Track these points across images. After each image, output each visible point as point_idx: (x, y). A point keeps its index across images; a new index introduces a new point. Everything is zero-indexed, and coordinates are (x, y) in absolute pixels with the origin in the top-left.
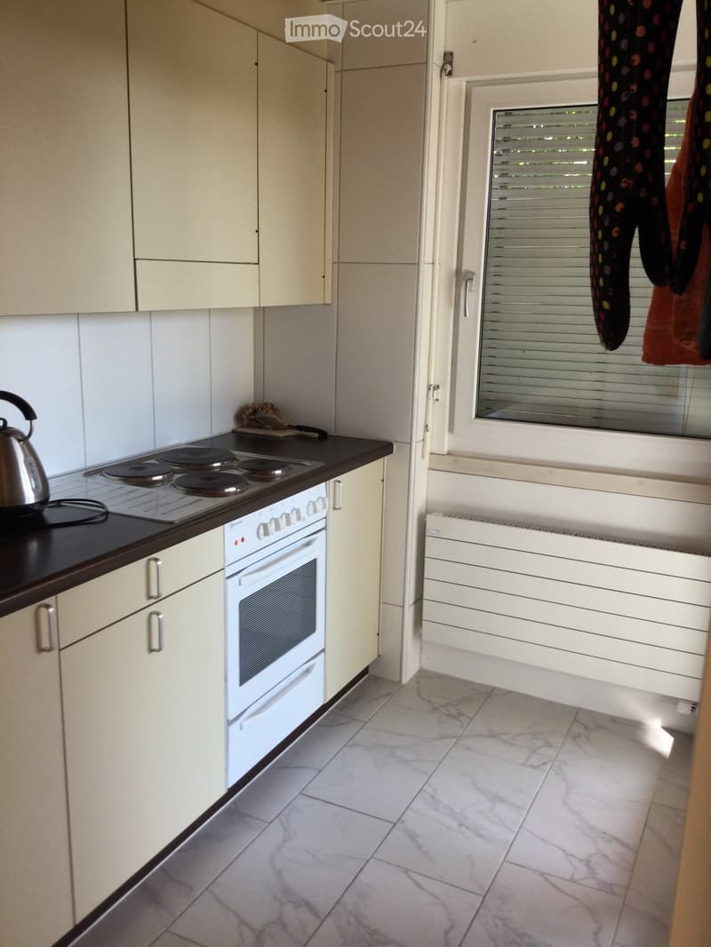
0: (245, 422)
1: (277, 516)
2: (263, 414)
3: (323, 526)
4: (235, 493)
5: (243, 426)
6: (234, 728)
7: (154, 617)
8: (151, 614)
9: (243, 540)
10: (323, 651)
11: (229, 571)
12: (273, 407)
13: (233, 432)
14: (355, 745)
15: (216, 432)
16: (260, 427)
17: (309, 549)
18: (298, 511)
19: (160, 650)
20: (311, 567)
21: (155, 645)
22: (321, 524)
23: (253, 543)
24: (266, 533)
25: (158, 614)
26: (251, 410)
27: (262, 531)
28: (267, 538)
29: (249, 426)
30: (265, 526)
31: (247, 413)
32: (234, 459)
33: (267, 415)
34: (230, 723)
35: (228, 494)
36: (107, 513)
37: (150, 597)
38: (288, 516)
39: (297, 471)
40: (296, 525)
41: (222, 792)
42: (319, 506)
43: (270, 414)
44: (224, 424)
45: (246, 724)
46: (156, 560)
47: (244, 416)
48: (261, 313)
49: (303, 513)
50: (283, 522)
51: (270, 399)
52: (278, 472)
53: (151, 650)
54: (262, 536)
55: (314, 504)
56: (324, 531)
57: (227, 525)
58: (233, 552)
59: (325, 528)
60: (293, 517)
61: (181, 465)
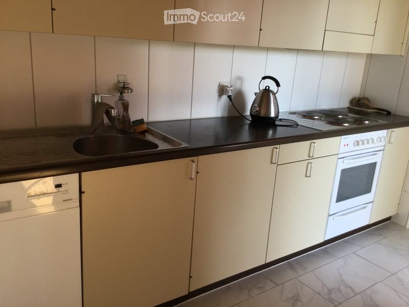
0: (354, 104)
1: (364, 139)
2: (362, 101)
3: (382, 149)
4: (347, 126)
5: (353, 106)
6: (331, 218)
7: (310, 164)
8: (309, 163)
9: (348, 145)
10: (372, 202)
11: (340, 156)
12: (367, 99)
13: (348, 108)
14: (380, 243)
15: (340, 107)
16: (360, 107)
17: (375, 156)
18: (373, 139)
19: (310, 176)
20: (374, 165)
21: (308, 175)
22: (382, 148)
23: (351, 147)
24: (358, 144)
25: (311, 163)
26: (357, 99)
27: (356, 143)
28: (357, 147)
29: (355, 106)
30: (358, 142)
31: (356, 100)
32: (348, 116)
33: (365, 102)
34: (330, 215)
35: (345, 126)
36: (298, 125)
37: (309, 157)
38: (368, 140)
39: (375, 123)
40: (371, 145)
41: (322, 241)
42: (383, 140)
43: (366, 102)
44: (345, 104)
45: (336, 218)
46: (314, 143)
47: (354, 102)
48: (370, 56)
49: (375, 141)
50: (366, 142)
51: (366, 95)
52: (367, 122)
53: (306, 176)
54: (356, 145)
55: (380, 138)
56: (382, 151)
57: (343, 137)
58: (343, 149)
59: (383, 150)
60: (370, 141)
61: (325, 115)
